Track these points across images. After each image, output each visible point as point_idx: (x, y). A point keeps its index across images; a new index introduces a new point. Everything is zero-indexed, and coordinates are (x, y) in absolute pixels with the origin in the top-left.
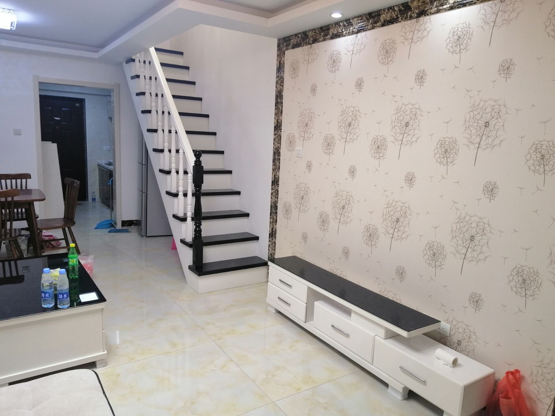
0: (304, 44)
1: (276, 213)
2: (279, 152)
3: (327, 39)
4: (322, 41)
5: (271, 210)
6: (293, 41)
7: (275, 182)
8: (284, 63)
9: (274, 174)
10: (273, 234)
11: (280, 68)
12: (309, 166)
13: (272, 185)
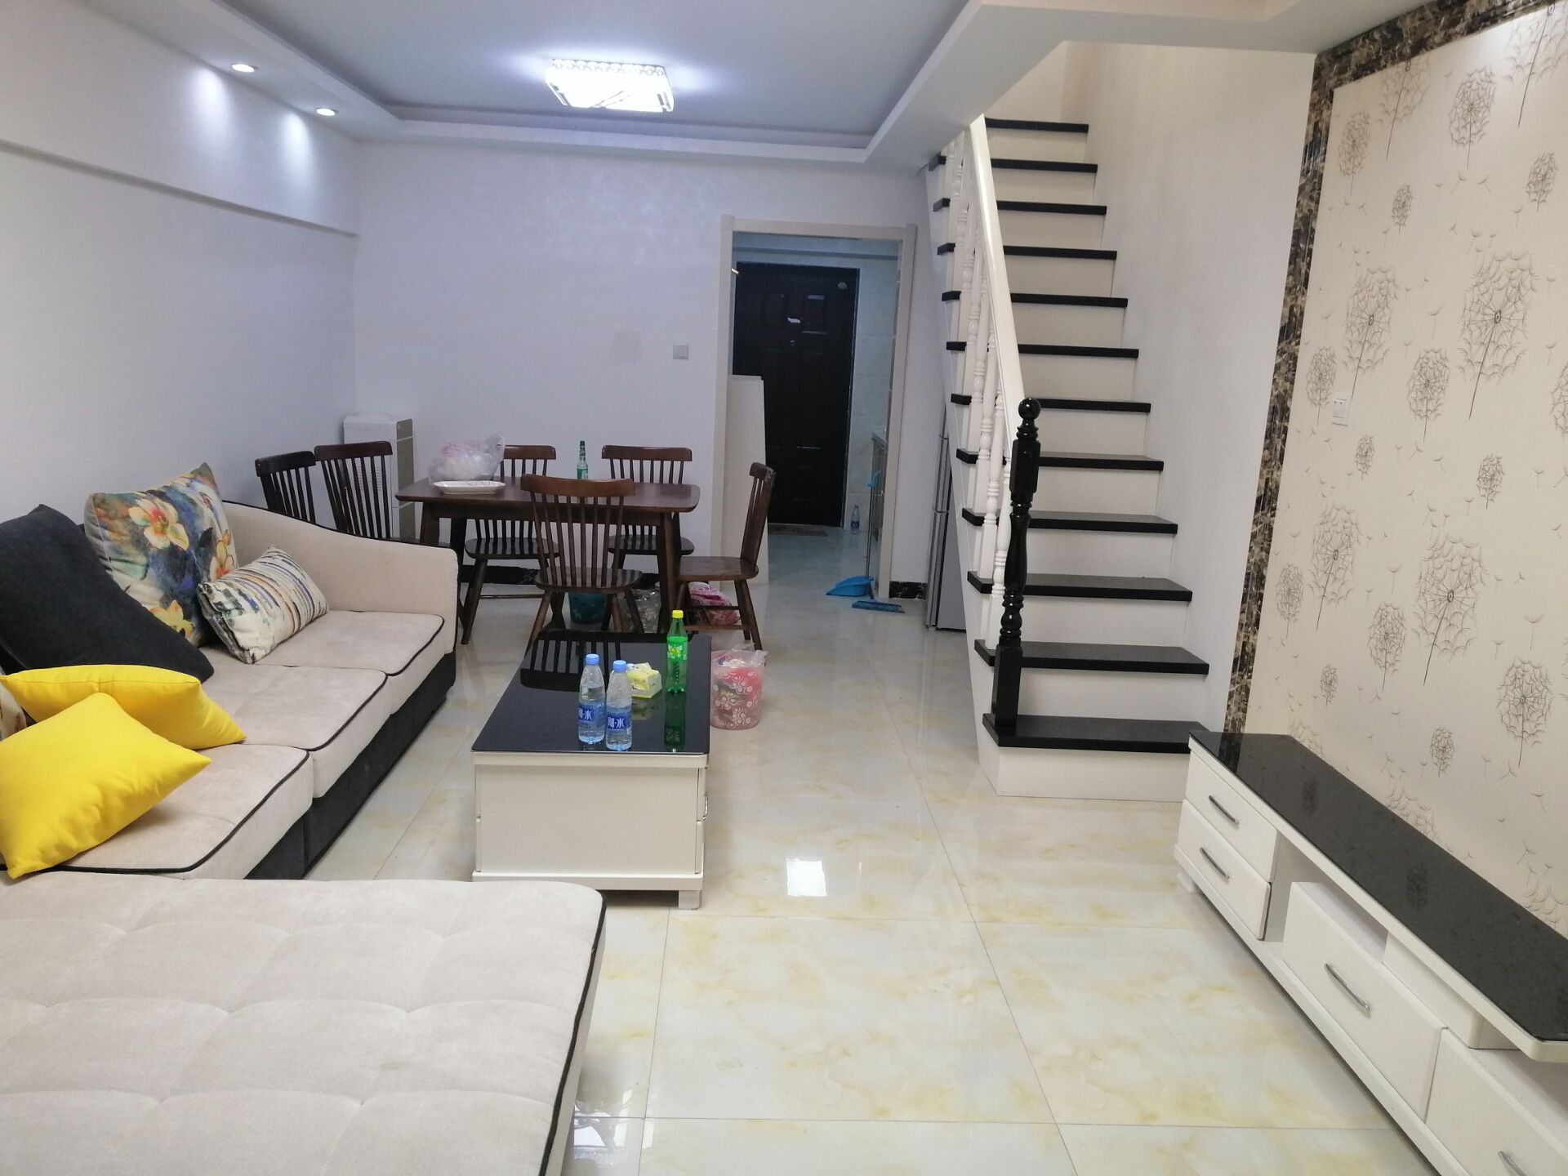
0: (1387, 62)
1: (1261, 597)
2: (1287, 406)
3: (1457, 33)
4: (1440, 45)
5: (1245, 586)
6: (1358, 56)
7: (1266, 501)
8: (1327, 129)
9: (1265, 477)
10: (1243, 663)
11: (1316, 144)
12: (1364, 454)
13: (1256, 511)
